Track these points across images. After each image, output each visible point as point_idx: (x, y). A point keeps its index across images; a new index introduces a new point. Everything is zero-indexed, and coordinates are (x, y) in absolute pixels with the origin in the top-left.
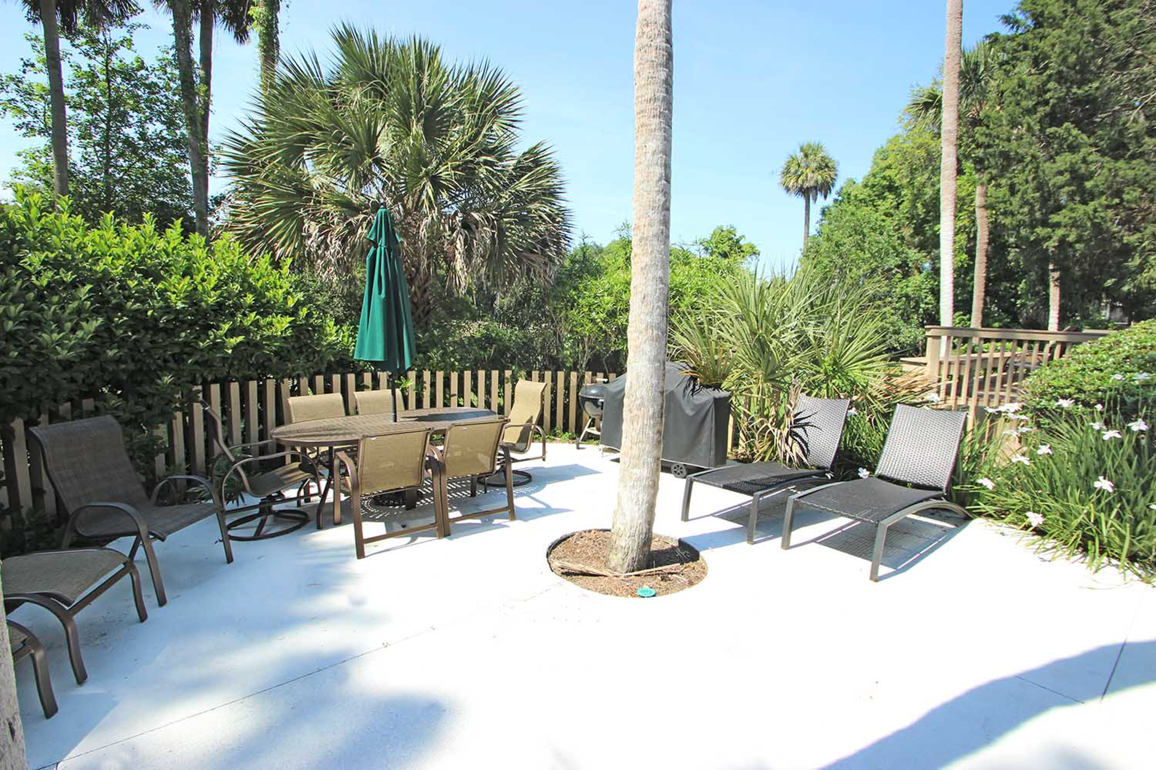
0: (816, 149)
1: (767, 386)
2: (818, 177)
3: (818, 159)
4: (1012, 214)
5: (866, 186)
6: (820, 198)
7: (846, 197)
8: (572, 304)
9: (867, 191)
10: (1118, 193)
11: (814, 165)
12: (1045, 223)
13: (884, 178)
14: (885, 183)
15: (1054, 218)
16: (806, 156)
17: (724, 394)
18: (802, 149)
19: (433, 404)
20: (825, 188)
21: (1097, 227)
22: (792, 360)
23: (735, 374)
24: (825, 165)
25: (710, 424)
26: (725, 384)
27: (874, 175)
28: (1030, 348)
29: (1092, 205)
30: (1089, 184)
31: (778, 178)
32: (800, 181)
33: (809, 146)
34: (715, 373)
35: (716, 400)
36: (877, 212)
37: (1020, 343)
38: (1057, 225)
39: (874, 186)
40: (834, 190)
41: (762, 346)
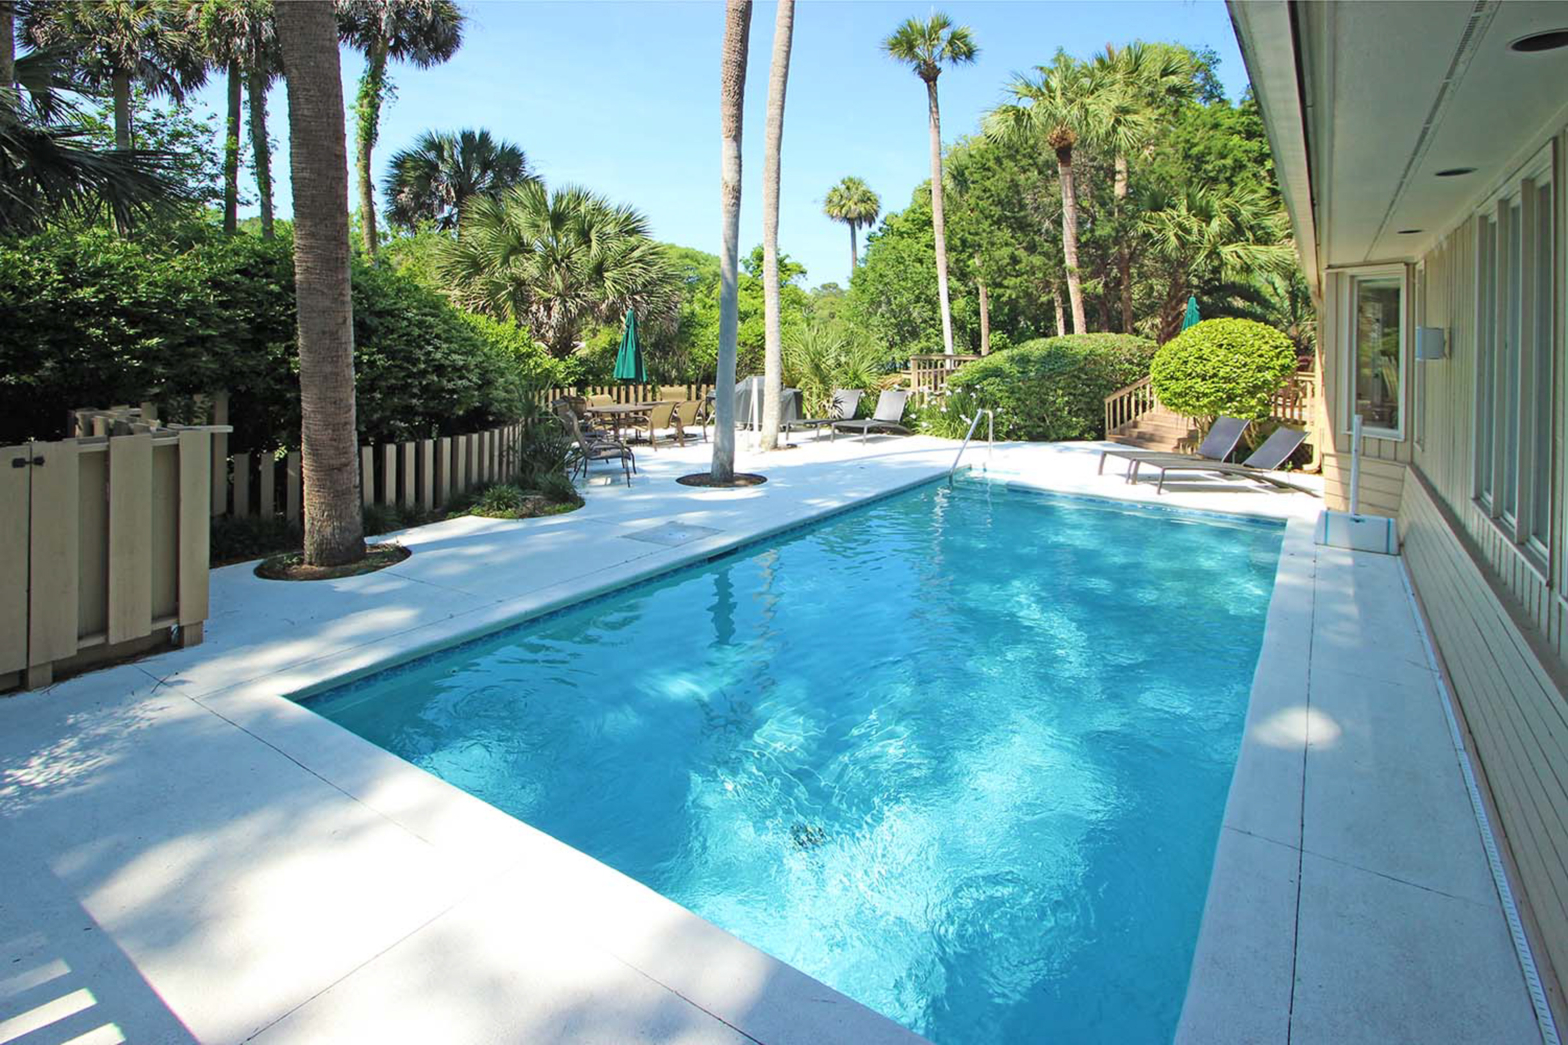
0: (857, 183)
1: (821, 386)
2: (862, 208)
3: (860, 192)
5: (906, 220)
6: (865, 226)
7: (889, 230)
8: (693, 345)
9: (909, 225)
11: (856, 198)
13: (923, 213)
14: (924, 218)
16: (848, 188)
17: (797, 390)
18: (843, 182)
19: (627, 401)
20: (870, 218)
22: (833, 373)
23: (804, 380)
24: (866, 198)
25: (793, 404)
26: (798, 386)
27: (914, 212)
31: (821, 206)
32: (843, 211)
33: (851, 180)
34: (793, 380)
35: (795, 393)
39: (913, 220)
40: (878, 220)
41: (817, 367)
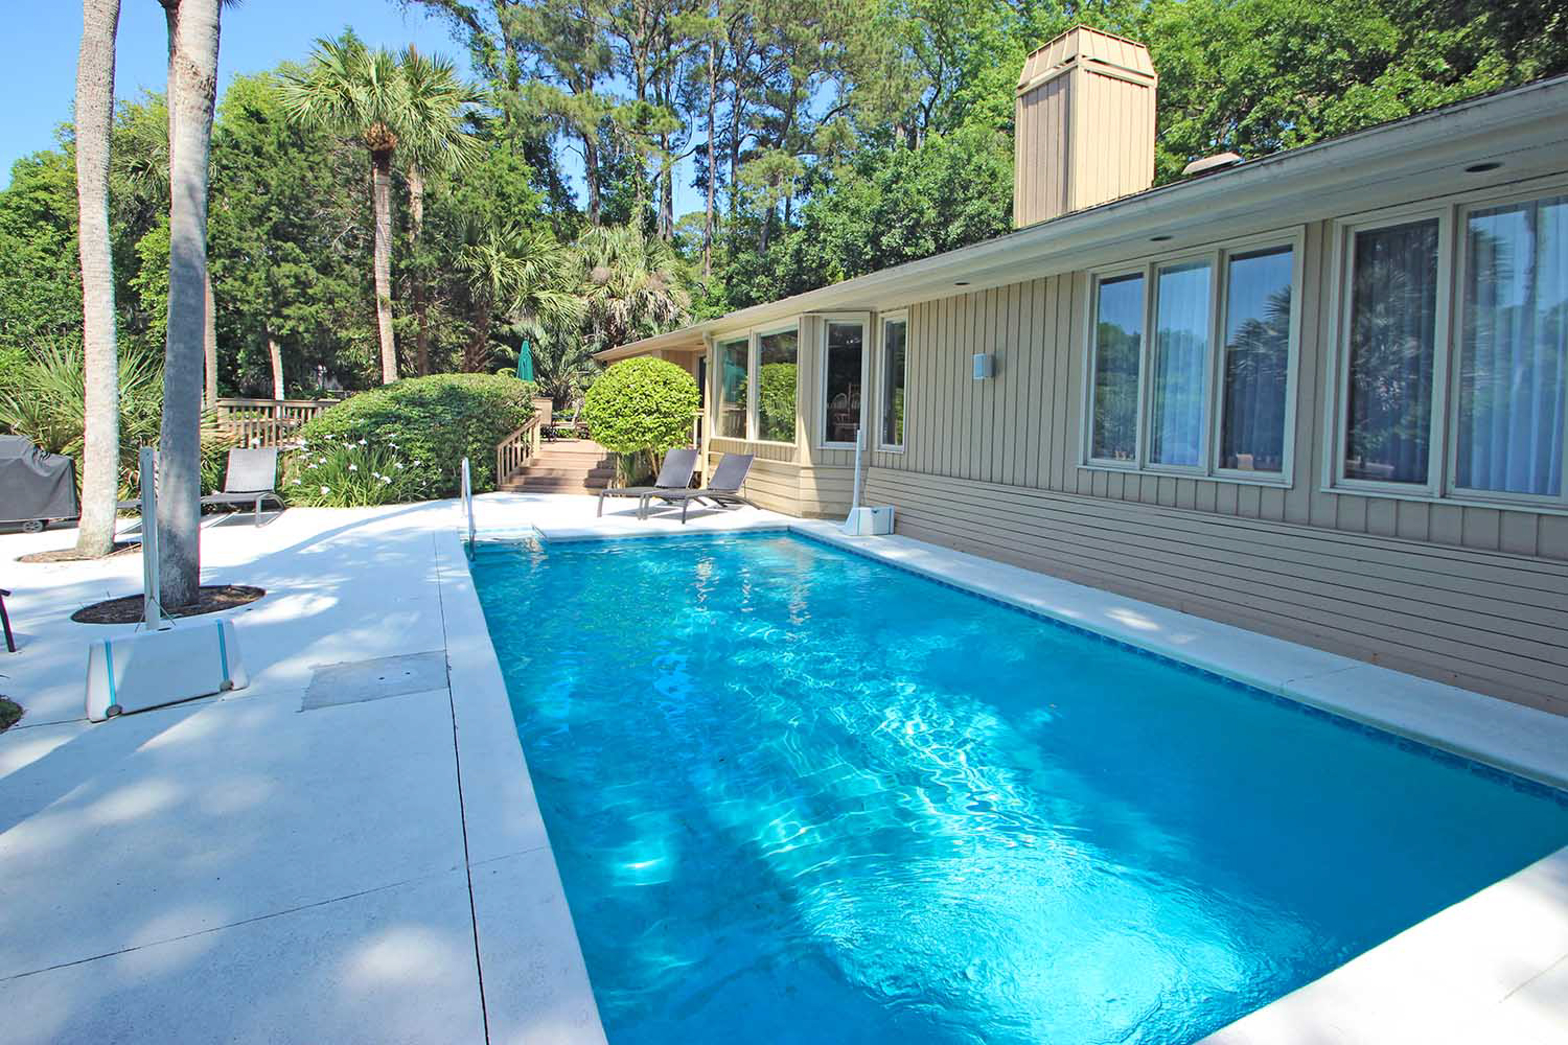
4: (248, 302)
10: (331, 301)
12: (278, 314)
15: (286, 311)
21: (319, 324)
28: (263, 413)
29: (315, 307)
30: (310, 291)
36: (28, 244)
37: (255, 409)
38: (287, 318)
